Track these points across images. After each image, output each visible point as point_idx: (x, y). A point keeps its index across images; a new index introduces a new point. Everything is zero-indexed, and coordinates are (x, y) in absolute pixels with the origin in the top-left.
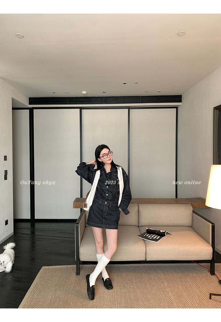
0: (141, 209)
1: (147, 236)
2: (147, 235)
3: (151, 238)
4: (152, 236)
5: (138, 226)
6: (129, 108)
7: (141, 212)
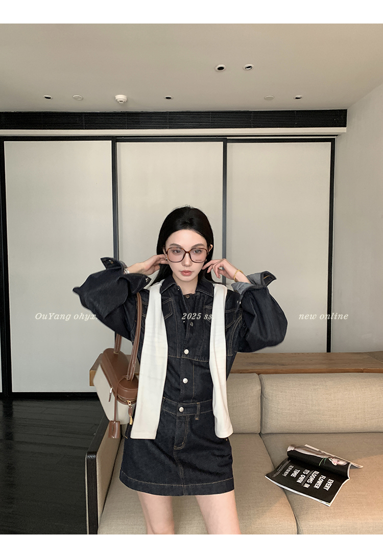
0: (268, 390)
1: (295, 474)
2: (292, 472)
3: (307, 486)
4: (308, 477)
5: (260, 434)
6: (225, 140)
7: (270, 398)
